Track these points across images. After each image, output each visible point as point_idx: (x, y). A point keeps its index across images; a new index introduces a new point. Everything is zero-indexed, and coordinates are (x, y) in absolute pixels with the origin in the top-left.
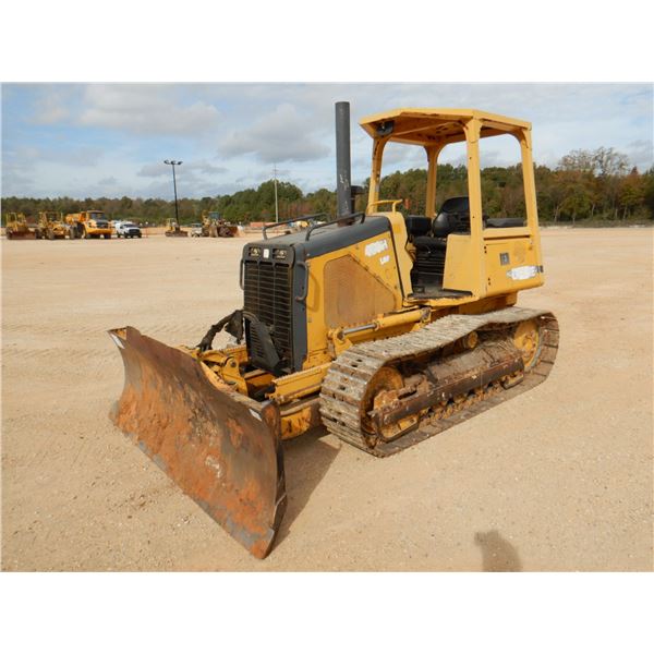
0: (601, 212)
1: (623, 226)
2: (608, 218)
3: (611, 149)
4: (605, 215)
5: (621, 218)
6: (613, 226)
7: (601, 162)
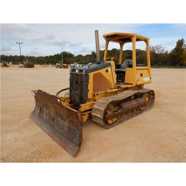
0: (157, 63)
1: (162, 68)
2: (159, 65)
3: (160, 45)
4: (158, 64)
5: (162, 66)
6: (160, 68)
7: (158, 49)
